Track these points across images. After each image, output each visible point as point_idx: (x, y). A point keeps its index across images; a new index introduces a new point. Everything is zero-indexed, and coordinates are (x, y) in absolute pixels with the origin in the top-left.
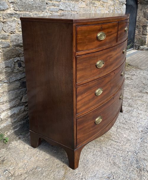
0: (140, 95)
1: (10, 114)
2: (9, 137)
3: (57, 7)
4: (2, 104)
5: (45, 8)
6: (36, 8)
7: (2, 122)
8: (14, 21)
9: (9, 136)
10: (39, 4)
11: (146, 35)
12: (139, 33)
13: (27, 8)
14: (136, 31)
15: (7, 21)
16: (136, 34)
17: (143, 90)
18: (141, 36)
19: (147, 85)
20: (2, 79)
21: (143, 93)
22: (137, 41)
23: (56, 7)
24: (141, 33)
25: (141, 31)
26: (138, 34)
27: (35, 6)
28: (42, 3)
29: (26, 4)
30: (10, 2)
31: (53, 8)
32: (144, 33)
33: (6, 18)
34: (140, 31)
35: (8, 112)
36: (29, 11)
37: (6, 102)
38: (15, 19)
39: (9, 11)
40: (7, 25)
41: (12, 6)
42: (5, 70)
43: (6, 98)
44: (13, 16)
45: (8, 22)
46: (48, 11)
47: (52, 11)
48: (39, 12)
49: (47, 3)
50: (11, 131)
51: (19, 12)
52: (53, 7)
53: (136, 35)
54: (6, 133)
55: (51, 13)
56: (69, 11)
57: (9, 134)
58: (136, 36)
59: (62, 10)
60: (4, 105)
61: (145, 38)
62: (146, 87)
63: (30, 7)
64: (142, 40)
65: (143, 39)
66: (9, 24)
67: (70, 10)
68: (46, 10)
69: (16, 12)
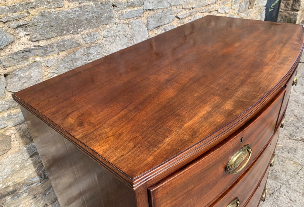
0: (291, 145)
3: (139, 8)
5: (111, 17)
6: (89, 21)
8: (35, 64)
10: (95, 12)
11: (298, 11)
12: (287, 7)
13: (65, 28)
14: (281, 4)
15: (15, 70)
16: (282, 9)
17: (296, 133)
18: (289, 12)
19: (301, 118)
20: (26, 177)
21: (296, 140)
22: (281, 20)
23: (135, 9)
24: (290, 7)
25: (290, 5)
26: (284, 10)
27: (86, 19)
28: (102, 9)
29: (60, 21)
30: (15, 26)
31: (131, 12)
32: (295, 8)
33: (12, 64)
34: (288, 4)
36: (71, 32)
38: (38, 59)
39: (17, 48)
40: (16, 79)
41: (21, 33)
42: (31, 161)
43: (42, 202)
44: (30, 55)
45: (20, 73)
46: (117, 21)
47: (127, 19)
48: (98, 27)
49: (114, 5)
51: (45, 41)
52: (129, 10)
53: (280, 10)
55: (125, 22)
56: (167, 8)
58: (280, 13)
59: (149, 10)
61: (295, 16)
62: (301, 124)
63: (74, 24)
64: (290, 19)
65: (292, 17)
66: (22, 75)
67: (169, 5)
68: (113, 20)
69: (36, 44)
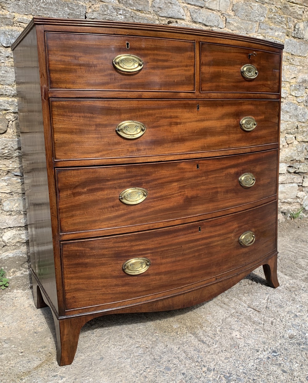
1: (24, 237)
2: (16, 280)
4: (8, 214)
7: (6, 247)
9: (17, 278)
20: (11, 168)
35: (21, 232)
37: (19, 213)
42: (18, 154)
43: (17, 205)
50: (25, 272)
54: (14, 272)
57: (18, 274)
60: (12, 217)
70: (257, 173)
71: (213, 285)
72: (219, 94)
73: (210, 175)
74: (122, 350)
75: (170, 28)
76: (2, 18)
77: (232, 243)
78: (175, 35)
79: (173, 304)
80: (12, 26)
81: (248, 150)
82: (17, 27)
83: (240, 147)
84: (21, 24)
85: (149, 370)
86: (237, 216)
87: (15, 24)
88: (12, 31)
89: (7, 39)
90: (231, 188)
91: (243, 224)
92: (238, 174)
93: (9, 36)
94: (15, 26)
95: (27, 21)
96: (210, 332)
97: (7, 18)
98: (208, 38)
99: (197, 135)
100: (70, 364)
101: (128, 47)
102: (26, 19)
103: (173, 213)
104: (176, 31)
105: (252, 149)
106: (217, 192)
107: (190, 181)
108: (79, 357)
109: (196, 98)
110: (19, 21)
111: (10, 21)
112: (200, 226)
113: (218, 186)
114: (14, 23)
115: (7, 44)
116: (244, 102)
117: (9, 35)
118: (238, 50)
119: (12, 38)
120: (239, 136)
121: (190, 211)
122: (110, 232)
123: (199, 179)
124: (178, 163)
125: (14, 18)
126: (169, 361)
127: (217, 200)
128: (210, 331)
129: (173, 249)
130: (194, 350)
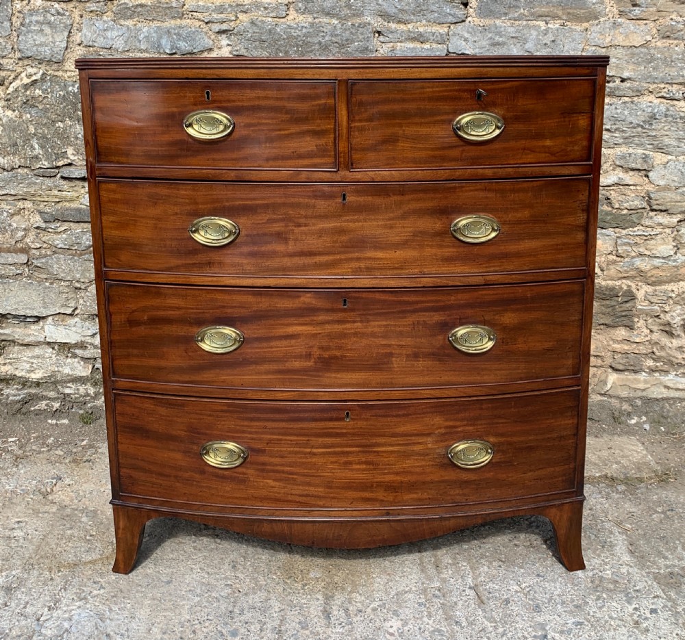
3: (436, 45)
5: (366, 49)
6: (324, 47)
10: (337, 35)
13: (282, 49)
23: (427, 46)
27: (320, 43)
28: (351, 33)
29: (276, 37)
30: (217, 30)
31: (414, 49)
41: (224, 41)
49: (377, 32)
52: (411, 45)
59: (464, 54)
63: (298, 46)
70: (505, 327)
71: (378, 523)
72: (393, 172)
73: (373, 321)
74: (204, 580)
75: (282, 62)
76: (166, 8)
77: (427, 455)
78: (295, 73)
79: (291, 534)
80: (181, 18)
81: (478, 280)
82: (188, 21)
83: (453, 273)
84: (195, 14)
85: (207, 624)
86: (441, 407)
87: (185, 16)
88: (179, 27)
89: (171, 41)
90: (427, 350)
91: (458, 423)
92: (447, 326)
93: (175, 37)
94: (185, 18)
95: (203, 9)
96: (358, 604)
97: (172, 7)
98: (367, 71)
99: (343, 247)
100: (126, 573)
101: (208, 98)
102: (203, 6)
103: (291, 379)
104: (295, 66)
105: (488, 278)
106: (391, 354)
107: (327, 326)
108: (146, 570)
109: (340, 180)
110: (190, 10)
111: (178, 11)
112: (350, 410)
113: (393, 343)
114: (183, 15)
115: (172, 49)
116: (463, 187)
117: (175, 34)
118: (445, 86)
119: (179, 39)
120: (449, 251)
121: (326, 381)
122: (182, 391)
123: (348, 326)
124: (301, 294)
125: (184, 5)
126: (247, 623)
127: (390, 368)
128: (360, 602)
129: (291, 441)
130: (299, 623)
